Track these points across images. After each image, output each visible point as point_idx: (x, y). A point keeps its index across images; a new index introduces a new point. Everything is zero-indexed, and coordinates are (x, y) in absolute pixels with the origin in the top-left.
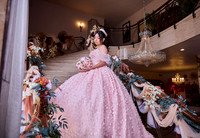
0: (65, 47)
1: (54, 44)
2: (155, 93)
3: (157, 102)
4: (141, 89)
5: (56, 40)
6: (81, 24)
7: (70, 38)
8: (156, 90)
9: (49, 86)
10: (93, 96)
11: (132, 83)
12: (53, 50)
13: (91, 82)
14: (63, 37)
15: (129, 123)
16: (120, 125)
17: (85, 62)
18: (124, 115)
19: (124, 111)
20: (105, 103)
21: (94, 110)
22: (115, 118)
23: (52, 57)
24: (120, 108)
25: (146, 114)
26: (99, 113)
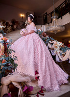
0: (15, 27)
1: (10, 25)
2: (59, 45)
3: (60, 49)
4: (53, 44)
5: (10, 23)
6: (22, 15)
7: (17, 22)
8: (60, 44)
9: (8, 41)
10: (29, 47)
11: (48, 41)
12: (9, 28)
13: (28, 40)
14: (14, 22)
15: (47, 59)
16: (42, 60)
17: (24, 31)
18: (44, 55)
19: (44, 53)
20: (34, 50)
22: (39, 56)
23: (9, 32)
24: (42, 52)
25: (55, 56)
26: (32, 54)
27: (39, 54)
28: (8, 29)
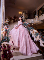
1: (13, 19)
2: (35, 32)
7: (17, 17)
12: (12, 21)
14: (15, 17)
23: (12, 23)
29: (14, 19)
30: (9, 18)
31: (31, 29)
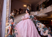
0: (21, 12)
3: (43, 28)
4: (39, 24)
5: (18, 11)
6: (25, 6)
7: (22, 10)
8: (43, 25)
11: (37, 23)
14: (20, 10)
16: (31, 35)
18: (33, 32)
19: (33, 31)
20: (27, 29)
21: (25, 31)
22: (30, 33)
27: (30, 32)
28: (17, 13)
29: (19, 12)
30: (15, 11)
31: (38, 22)
